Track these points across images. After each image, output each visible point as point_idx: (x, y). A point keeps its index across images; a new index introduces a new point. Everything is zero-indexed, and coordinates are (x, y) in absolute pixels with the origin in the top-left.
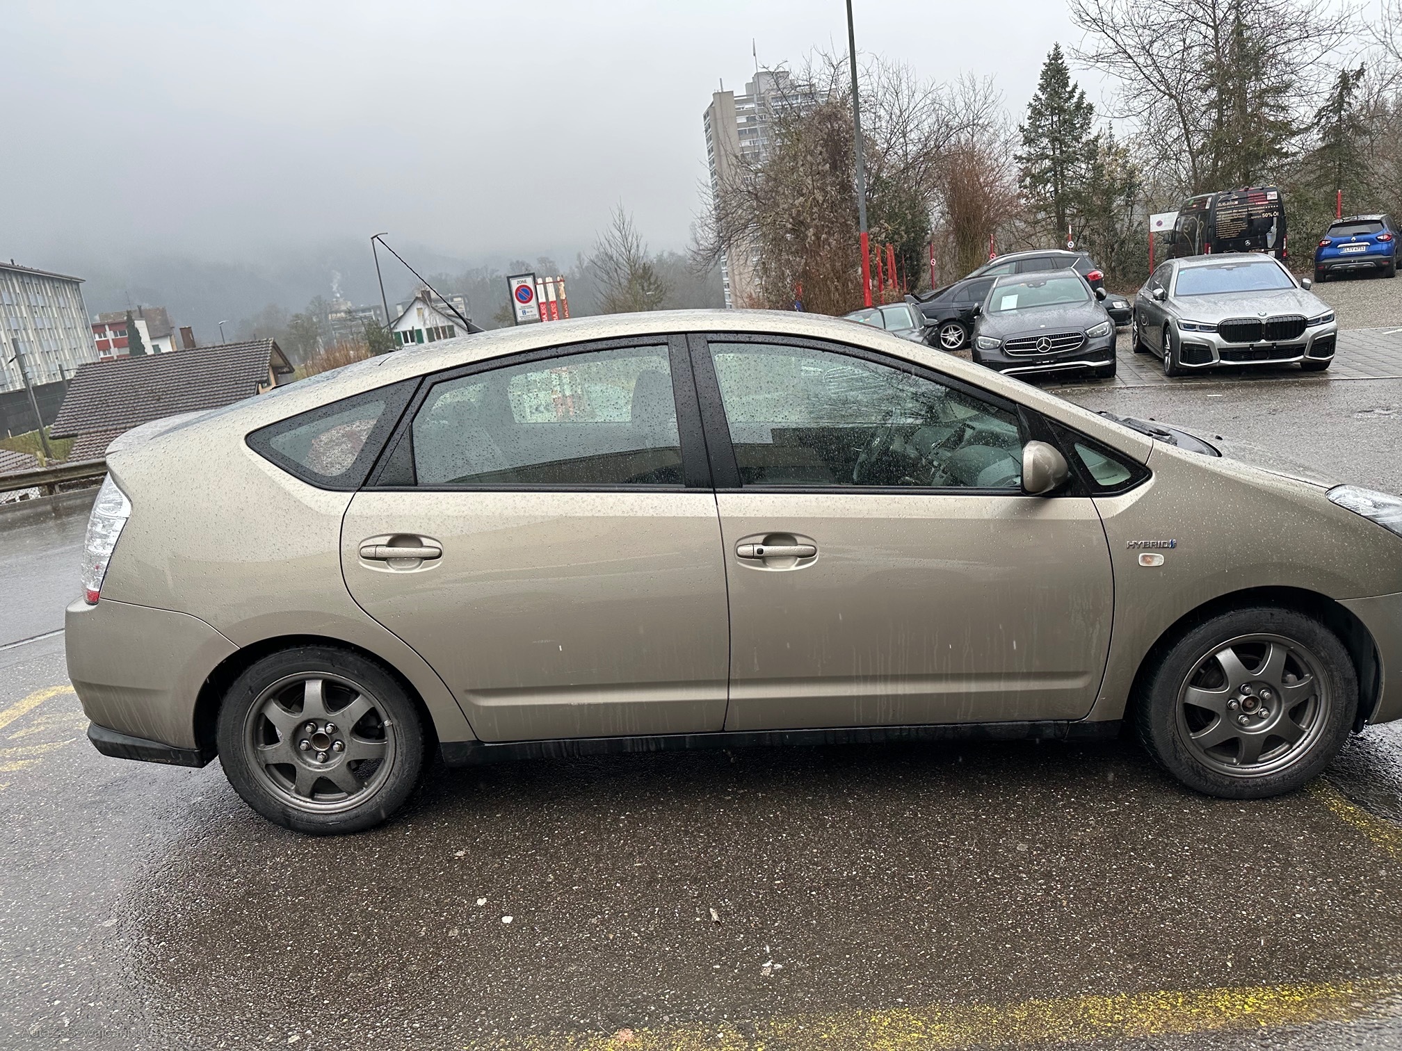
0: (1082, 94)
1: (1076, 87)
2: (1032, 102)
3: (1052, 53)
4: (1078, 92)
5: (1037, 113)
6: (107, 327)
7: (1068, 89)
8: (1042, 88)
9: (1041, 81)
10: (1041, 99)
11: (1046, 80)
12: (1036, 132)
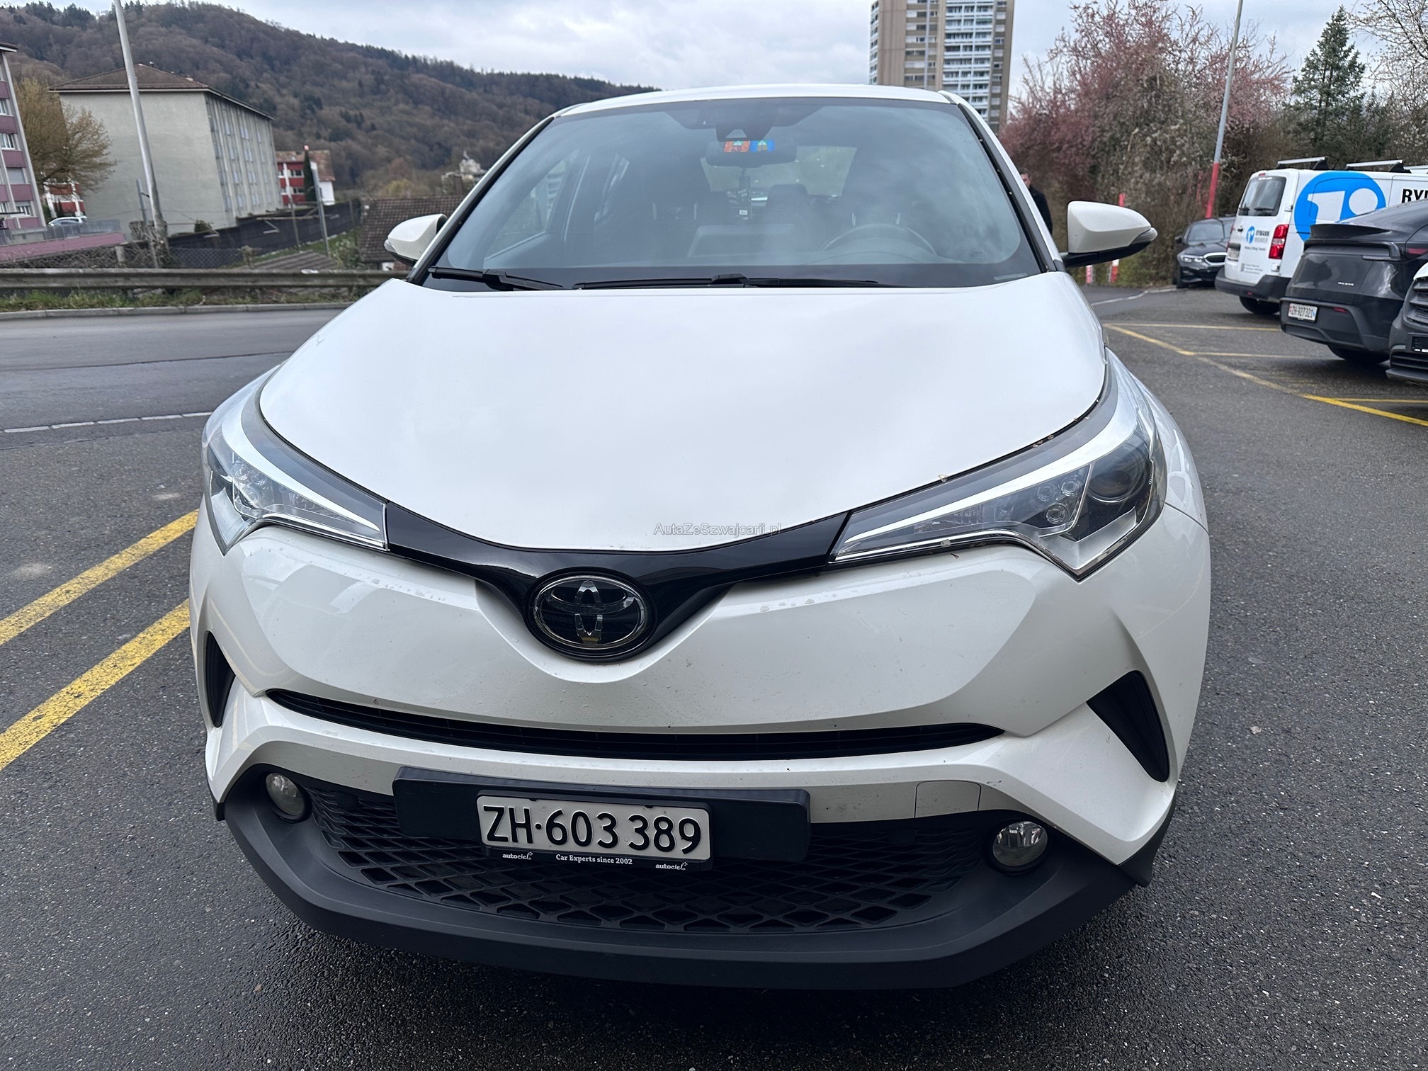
0: (1358, 53)
1: (1352, 47)
2: (1309, 56)
3: (1336, 14)
4: (1353, 51)
5: (1312, 66)
6: (285, 166)
7: (1345, 49)
8: (1321, 45)
9: (1322, 39)
10: (1317, 55)
11: (1327, 39)
12: (1309, 84)
